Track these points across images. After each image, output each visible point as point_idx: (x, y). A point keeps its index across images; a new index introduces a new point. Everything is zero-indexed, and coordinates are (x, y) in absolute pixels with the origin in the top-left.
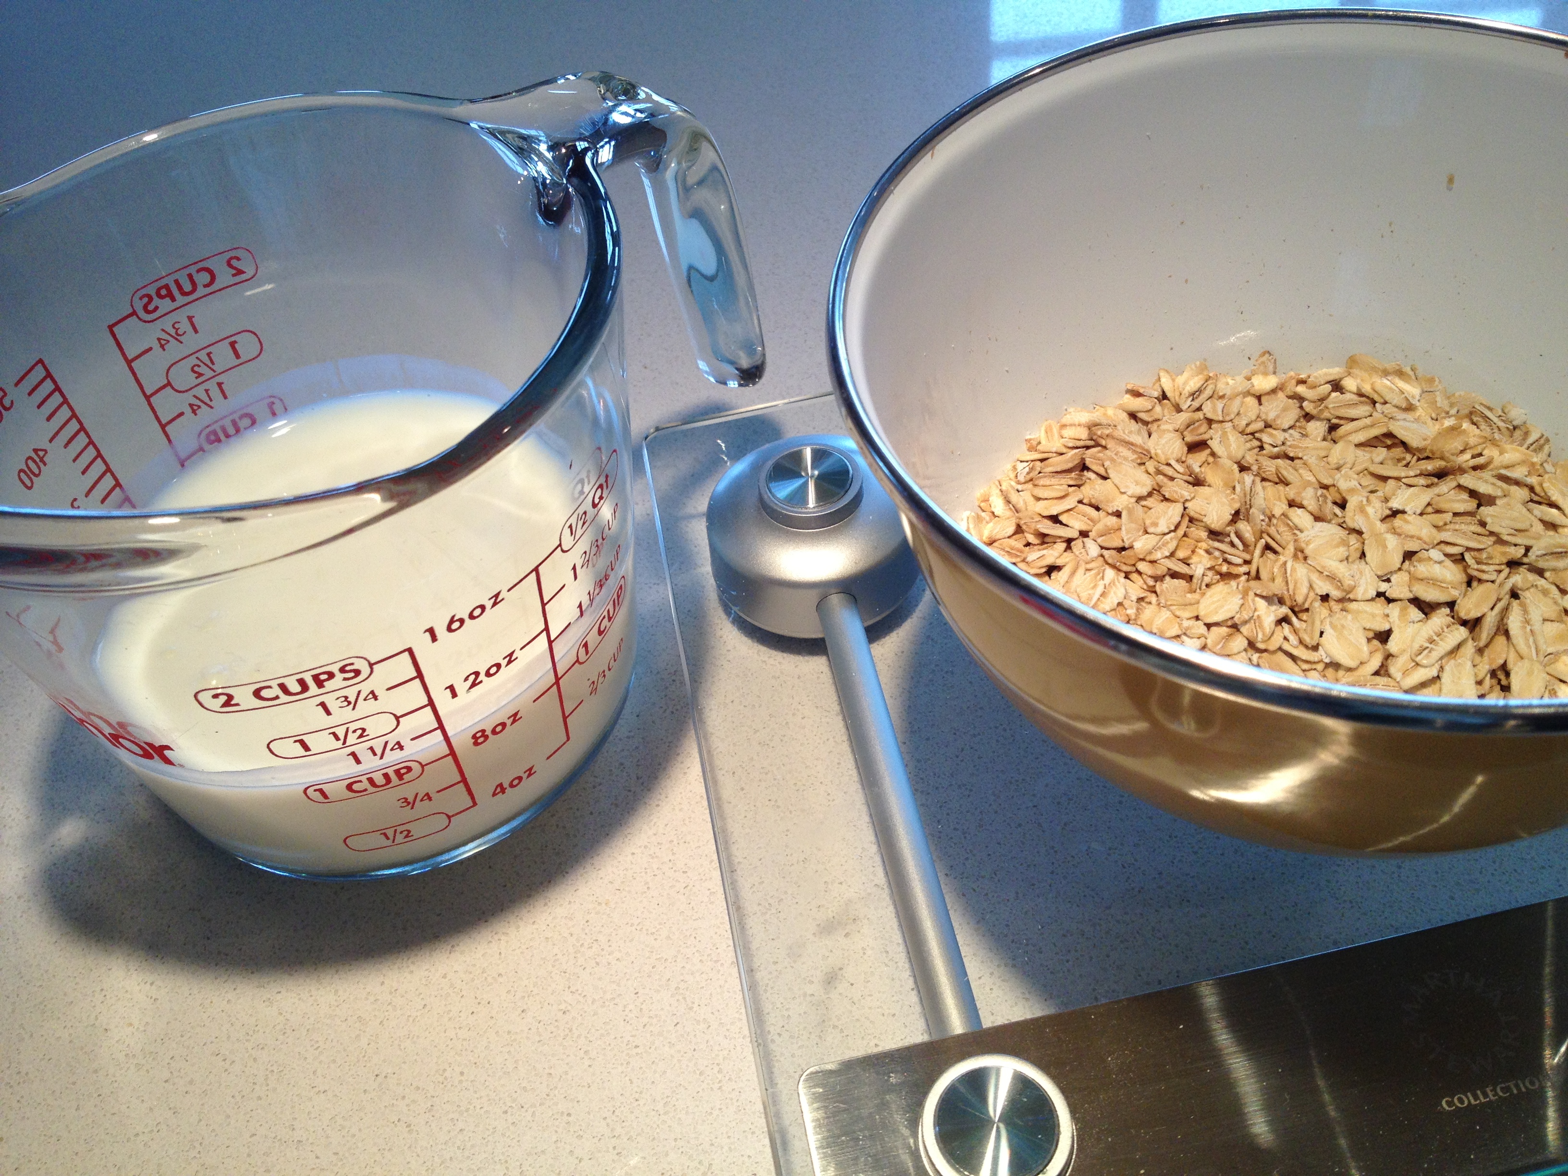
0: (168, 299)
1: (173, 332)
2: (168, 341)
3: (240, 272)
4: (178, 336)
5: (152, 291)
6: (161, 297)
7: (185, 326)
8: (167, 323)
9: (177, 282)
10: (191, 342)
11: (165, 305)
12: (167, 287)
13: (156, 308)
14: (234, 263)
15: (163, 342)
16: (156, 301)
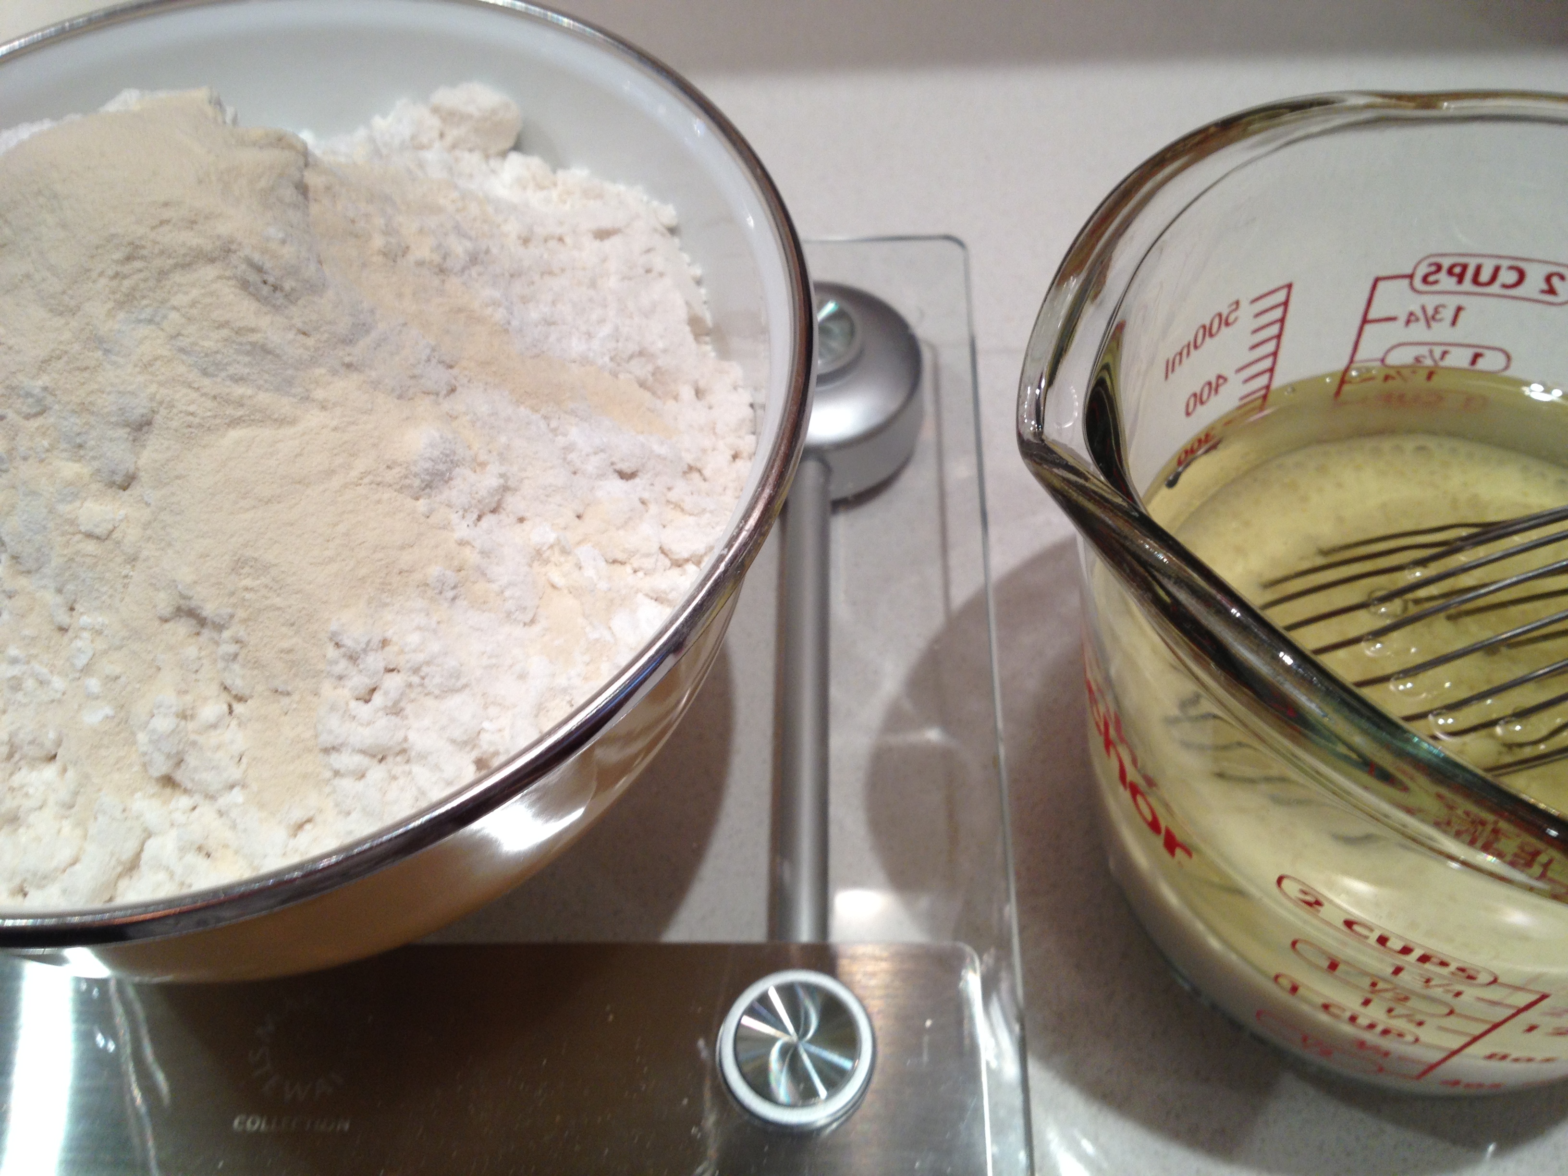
0: (1454, 280)
1: (1430, 312)
2: (1417, 320)
3: (1552, 291)
4: (1431, 319)
5: (1446, 263)
6: (1450, 272)
7: (1447, 314)
8: (1431, 302)
9: (1478, 269)
10: (1441, 331)
11: (1447, 282)
12: (1465, 267)
13: (1436, 282)
14: (1555, 281)
15: (1413, 318)
16: (1443, 276)
